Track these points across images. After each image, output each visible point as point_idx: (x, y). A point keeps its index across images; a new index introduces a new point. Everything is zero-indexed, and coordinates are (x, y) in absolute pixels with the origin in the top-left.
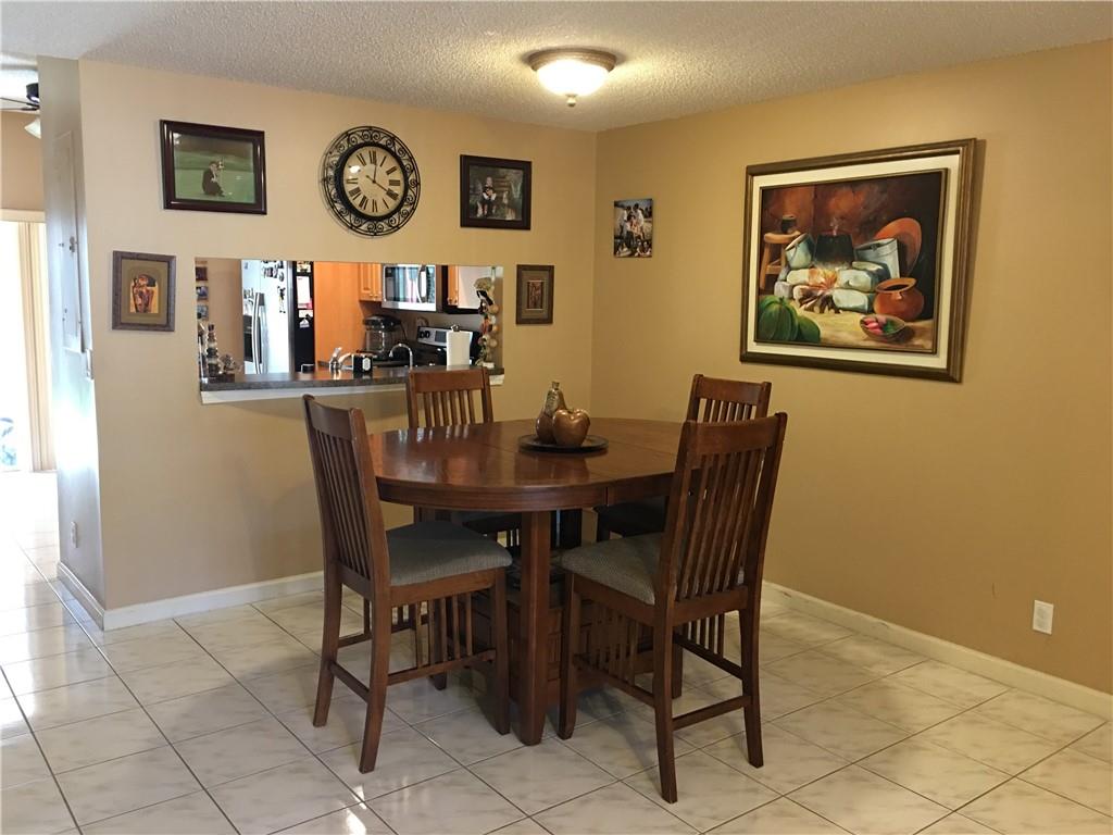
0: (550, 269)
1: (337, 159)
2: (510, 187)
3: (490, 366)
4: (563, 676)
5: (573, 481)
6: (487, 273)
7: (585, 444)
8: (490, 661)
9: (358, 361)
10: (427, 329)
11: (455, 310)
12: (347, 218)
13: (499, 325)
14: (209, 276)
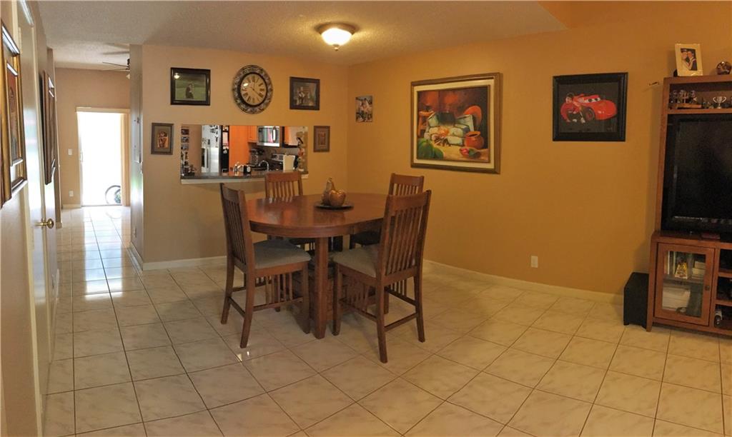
0: (328, 128)
1: (239, 80)
2: (311, 91)
3: (302, 170)
5: (339, 223)
6: (301, 130)
7: (344, 205)
8: (301, 302)
9: (245, 168)
11: (287, 146)
12: (243, 106)
13: (306, 152)
14: (190, 133)
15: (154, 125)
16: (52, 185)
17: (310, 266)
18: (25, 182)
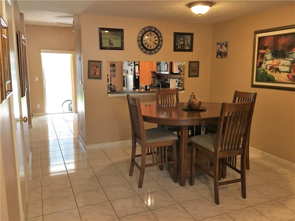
0: (198, 62)
1: (141, 35)
2: (187, 40)
3: (181, 88)
4: (191, 169)
5: (196, 118)
6: (181, 63)
7: (200, 109)
8: (172, 164)
9: (146, 87)
10: (168, 79)
11: (173, 74)
12: (144, 50)
13: (184, 77)
14: (116, 66)
15: (90, 62)
16: (25, 98)
17: (178, 143)
18: (12, 93)
